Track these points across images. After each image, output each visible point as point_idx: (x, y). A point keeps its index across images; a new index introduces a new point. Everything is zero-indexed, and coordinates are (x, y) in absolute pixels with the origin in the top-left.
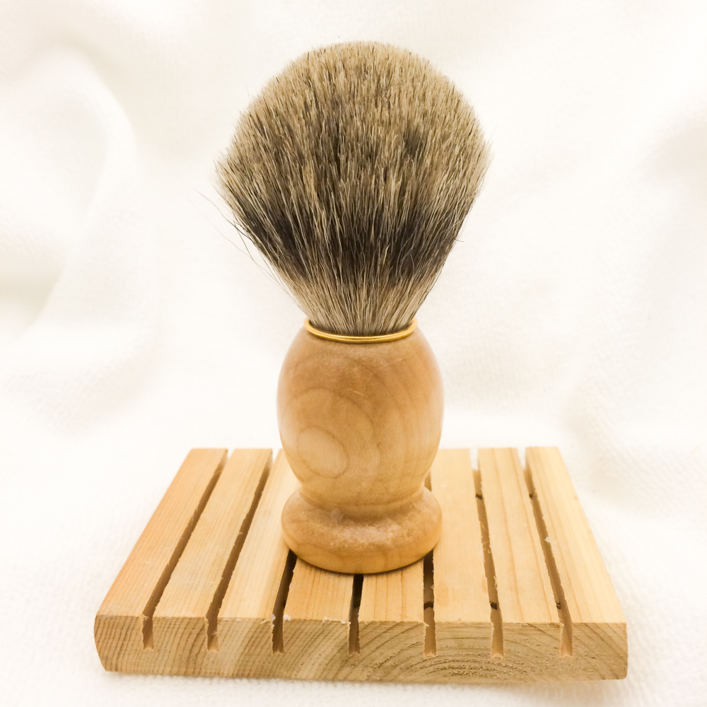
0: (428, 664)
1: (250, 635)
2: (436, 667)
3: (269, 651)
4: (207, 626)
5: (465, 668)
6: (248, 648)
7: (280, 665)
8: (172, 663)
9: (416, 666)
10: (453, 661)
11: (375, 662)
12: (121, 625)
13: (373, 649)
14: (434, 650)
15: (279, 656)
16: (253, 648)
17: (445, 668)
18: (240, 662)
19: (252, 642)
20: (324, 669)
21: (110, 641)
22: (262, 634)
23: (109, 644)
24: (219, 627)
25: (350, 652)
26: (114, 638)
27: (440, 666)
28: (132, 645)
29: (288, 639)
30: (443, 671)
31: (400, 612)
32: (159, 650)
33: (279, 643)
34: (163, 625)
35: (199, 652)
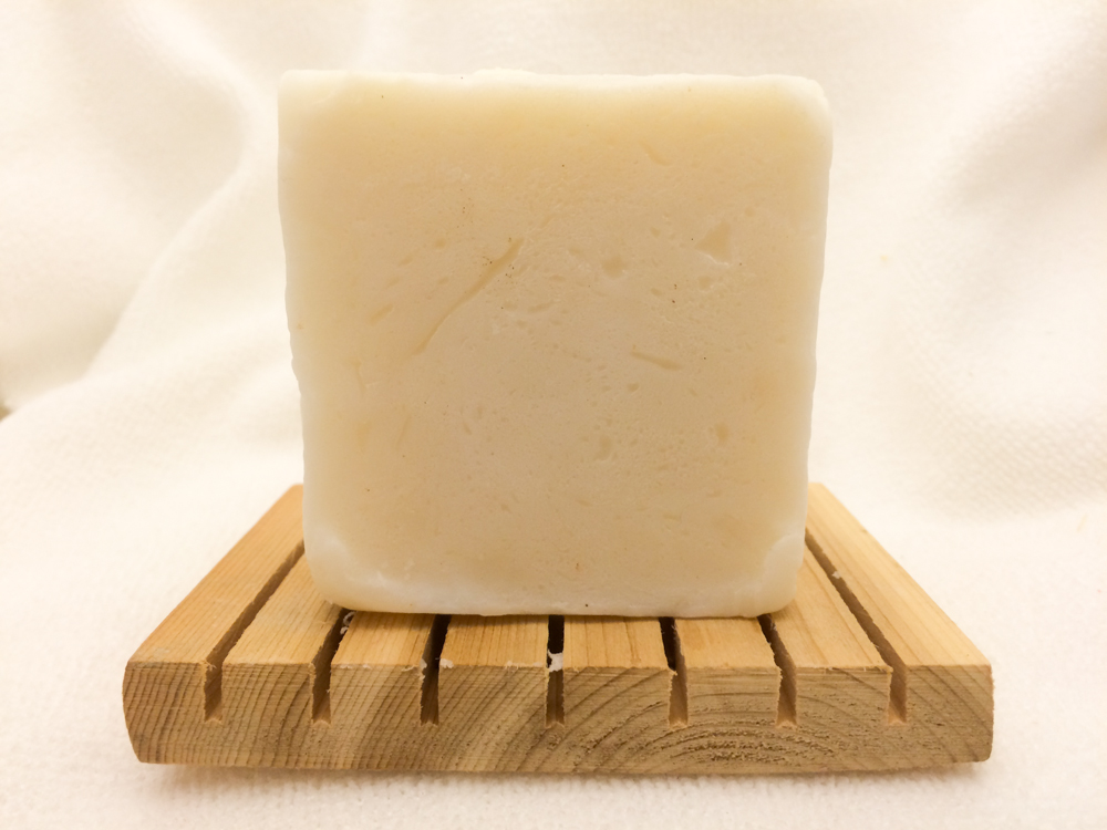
0: (673, 740)
1: (383, 694)
2: (687, 745)
3: (414, 721)
4: (313, 678)
5: (734, 746)
6: (379, 717)
7: (431, 747)
8: (251, 746)
9: (655, 745)
10: (715, 734)
11: (588, 739)
12: (168, 679)
13: (585, 716)
14: (685, 718)
15: (430, 729)
16: (389, 716)
17: (701, 748)
18: (366, 741)
19: (388, 704)
20: (505, 752)
21: (149, 707)
22: (404, 691)
23: (147, 712)
24: (334, 681)
25: (549, 718)
26: (155, 701)
27: (694, 744)
28: (186, 714)
29: (447, 700)
30: (698, 752)
31: (629, 655)
32: (230, 723)
33: (430, 708)
34: (239, 678)
35: (297, 726)
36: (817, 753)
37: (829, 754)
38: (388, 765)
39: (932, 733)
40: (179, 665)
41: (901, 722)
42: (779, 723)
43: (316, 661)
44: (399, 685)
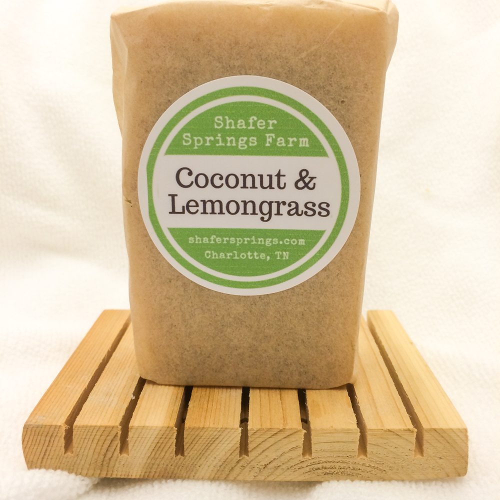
0: (304, 465)
1: (156, 441)
2: (311, 467)
3: (172, 455)
4: (120, 433)
5: (335, 468)
7: (181, 467)
8: (88, 466)
9: (295, 467)
10: (326, 462)
11: (261, 464)
12: (45, 434)
13: (259, 453)
14: (311, 454)
15: (180, 459)
16: (159, 452)
17: (319, 469)
18: (147, 465)
19: (158, 447)
20: (218, 470)
22: (167, 440)
23: (35, 450)
24: (130, 434)
25: (240, 455)
26: (39, 444)
27: (316, 466)
28: (55, 451)
29: (188, 444)
30: (317, 471)
31: (282, 421)
32: (77, 455)
33: (180, 448)
34: (82, 433)
35: (112, 457)
36: (378, 471)
37: (384, 472)
38: (158, 476)
39: (437, 462)
40: (51, 426)
41: (421, 457)
42: (358, 456)
43: (121, 424)
44: (164, 437)
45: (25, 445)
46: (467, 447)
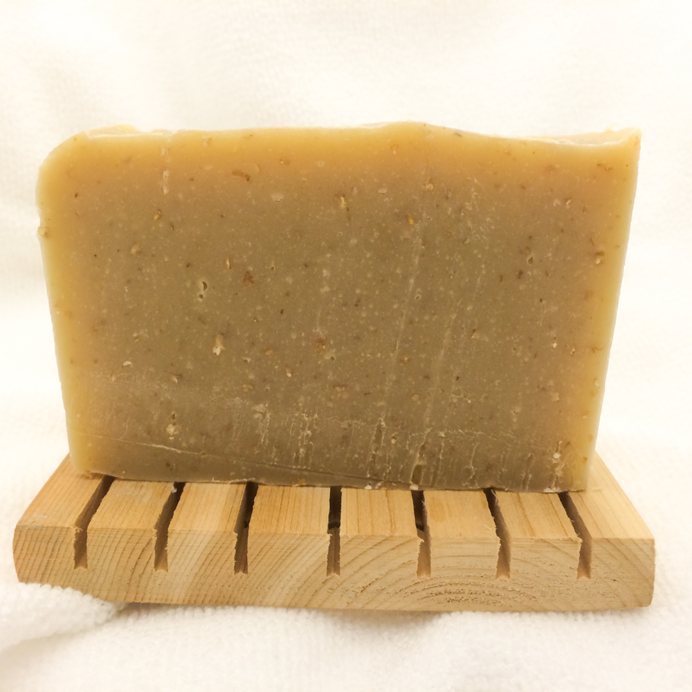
0: (419, 587)
1: (207, 552)
2: (430, 591)
3: (229, 571)
4: (155, 539)
5: (464, 593)
6: (204, 568)
7: (242, 589)
8: (109, 586)
9: (406, 591)
10: (451, 585)
11: (357, 585)
12: (47, 539)
13: (355, 570)
14: (429, 571)
15: (241, 577)
16: (211, 567)
17: (440, 593)
18: (194, 585)
19: (210, 560)
20: (296, 594)
21: (33, 558)
22: (222, 550)
23: (31, 562)
24: (170, 541)
25: (328, 574)
26: (37, 554)
27: (435, 590)
28: (60, 563)
29: (254, 557)
30: (438, 596)
31: (389, 526)
32: (93, 570)
33: (241, 561)
34: (100, 538)
35: (143, 573)
36: (524, 598)
37: (533, 599)
38: (210, 601)
39: (609, 586)
40: (55, 528)
41: (586, 578)
42: (497, 576)
43: (157, 526)
44: (218, 546)
45: (18, 555)
46: (653, 565)
